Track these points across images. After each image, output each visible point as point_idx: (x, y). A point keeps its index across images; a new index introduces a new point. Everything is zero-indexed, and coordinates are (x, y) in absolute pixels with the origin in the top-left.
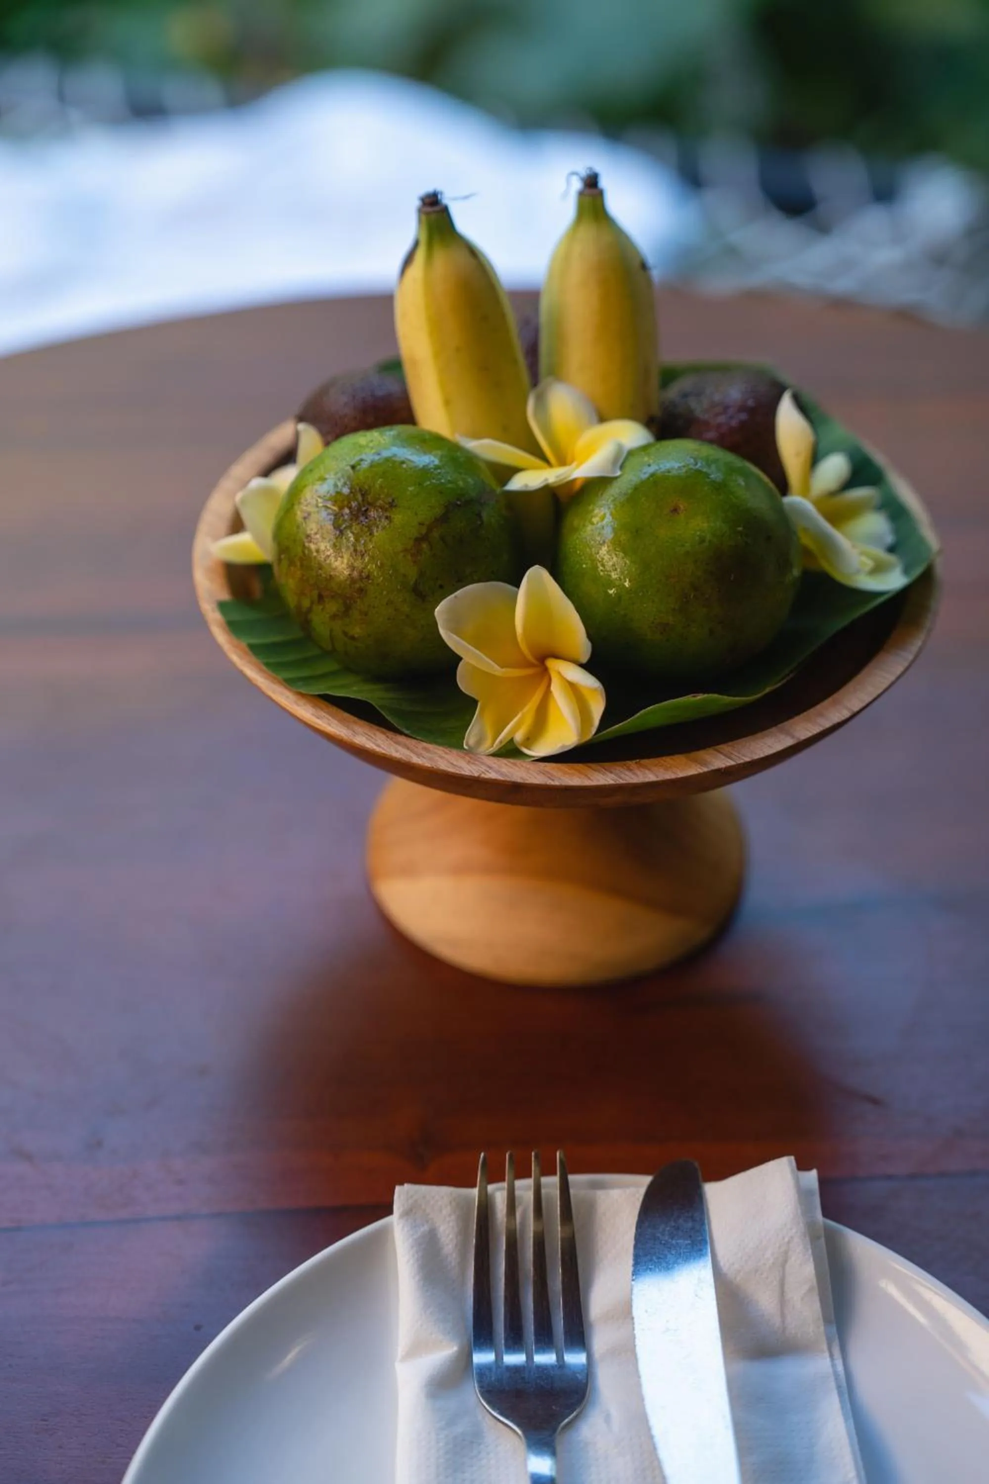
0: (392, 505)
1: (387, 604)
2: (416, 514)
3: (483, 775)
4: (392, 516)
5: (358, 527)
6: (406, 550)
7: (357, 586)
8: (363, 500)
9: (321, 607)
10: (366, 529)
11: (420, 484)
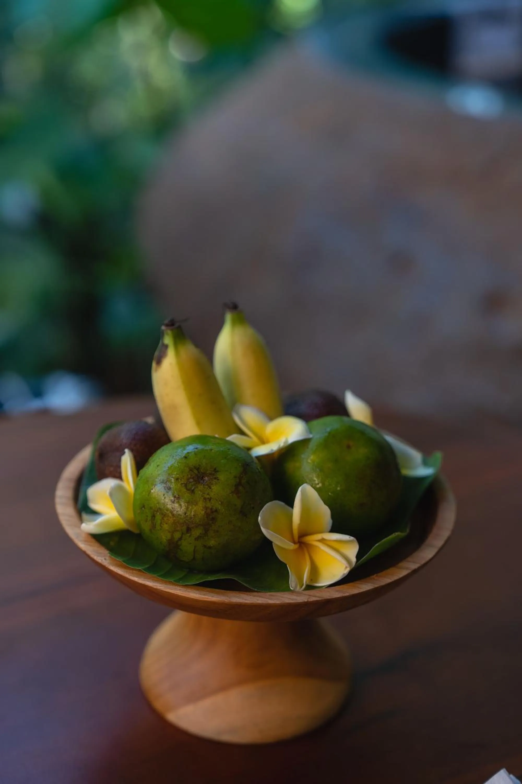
0: (216, 471)
1: (229, 523)
2: (230, 473)
3: (309, 600)
4: (218, 476)
5: (202, 486)
6: (232, 492)
7: (211, 517)
8: (199, 472)
9: (188, 535)
10: (207, 487)
11: (225, 458)
